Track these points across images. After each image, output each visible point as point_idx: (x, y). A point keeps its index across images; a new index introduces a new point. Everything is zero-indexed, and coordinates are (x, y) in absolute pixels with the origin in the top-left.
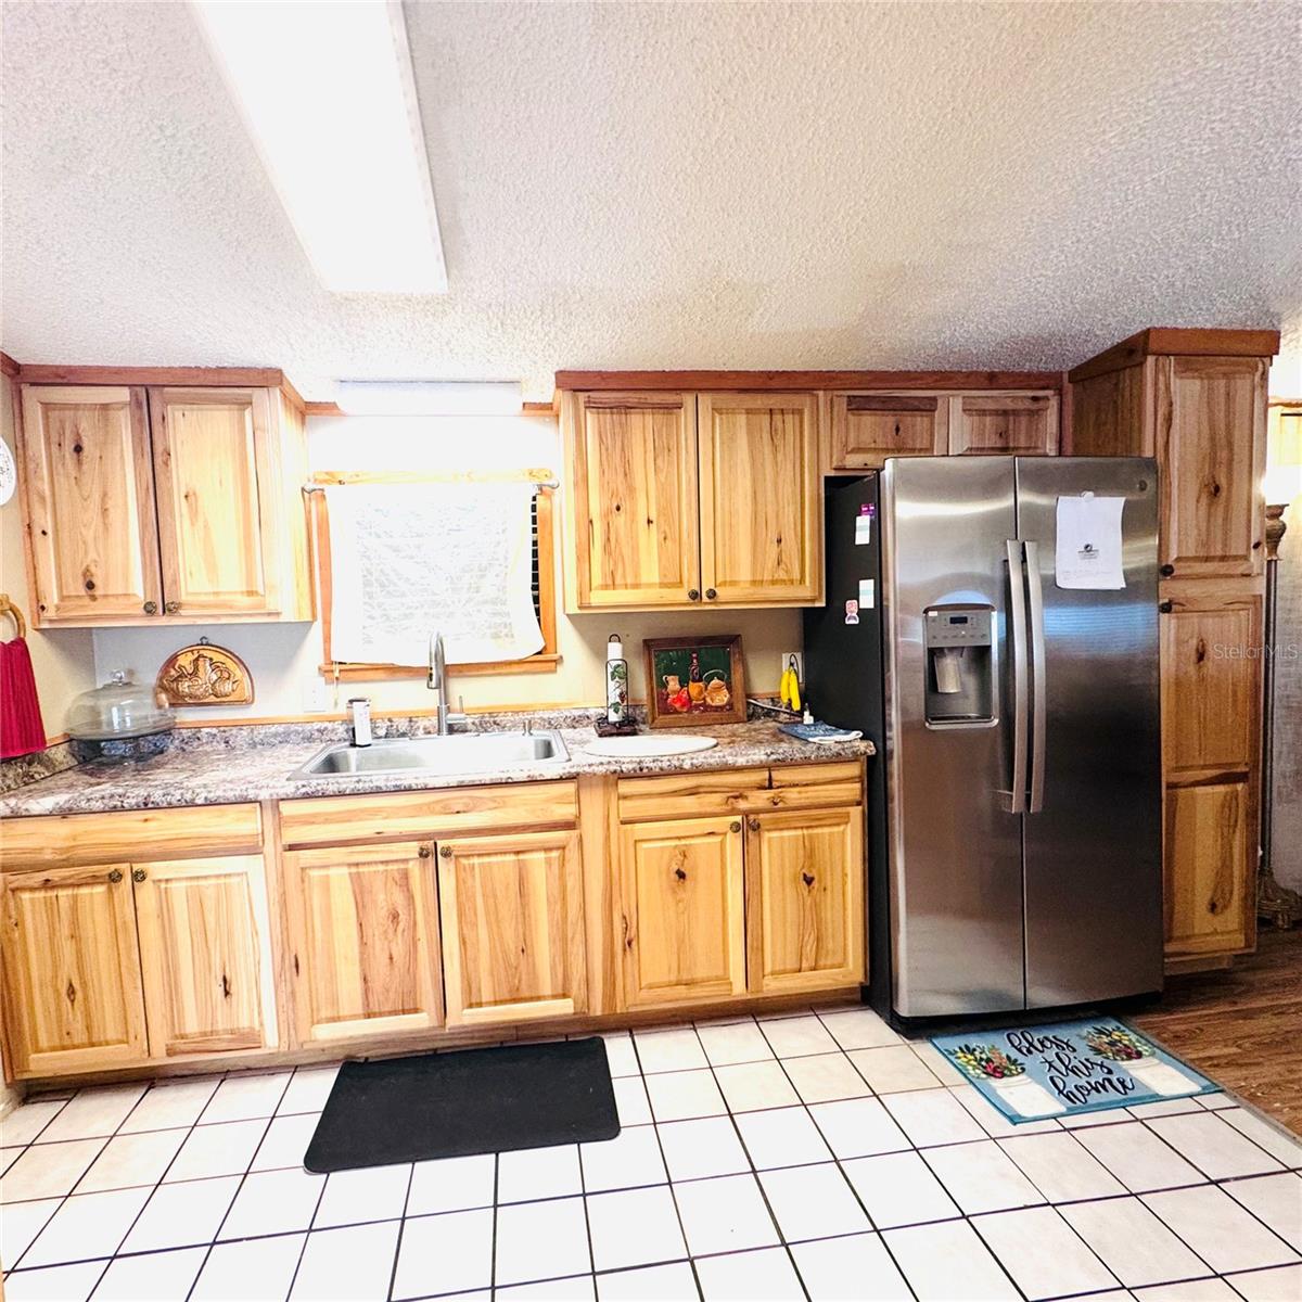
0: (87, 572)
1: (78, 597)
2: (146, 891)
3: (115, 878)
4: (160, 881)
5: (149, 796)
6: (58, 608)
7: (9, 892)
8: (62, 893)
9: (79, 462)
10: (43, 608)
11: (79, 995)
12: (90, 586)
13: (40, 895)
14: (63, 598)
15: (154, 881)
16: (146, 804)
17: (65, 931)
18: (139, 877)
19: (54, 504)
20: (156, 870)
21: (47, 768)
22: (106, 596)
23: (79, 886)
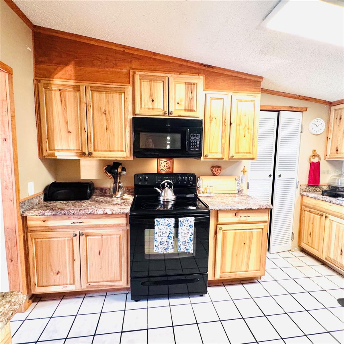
0: (337, 147)
1: (334, 153)
2: (328, 221)
3: (322, 215)
4: (331, 220)
5: (332, 200)
6: (329, 155)
7: (304, 211)
8: (312, 214)
9: (340, 122)
10: (326, 155)
11: (311, 236)
12: (337, 151)
13: (309, 213)
14: (331, 153)
15: (330, 220)
16: (331, 202)
17: (311, 222)
18: (326, 217)
19: (333, 132)
20: (330, 217)
21: (321, 189)
22: (340, 153)
23: (315, 214)
